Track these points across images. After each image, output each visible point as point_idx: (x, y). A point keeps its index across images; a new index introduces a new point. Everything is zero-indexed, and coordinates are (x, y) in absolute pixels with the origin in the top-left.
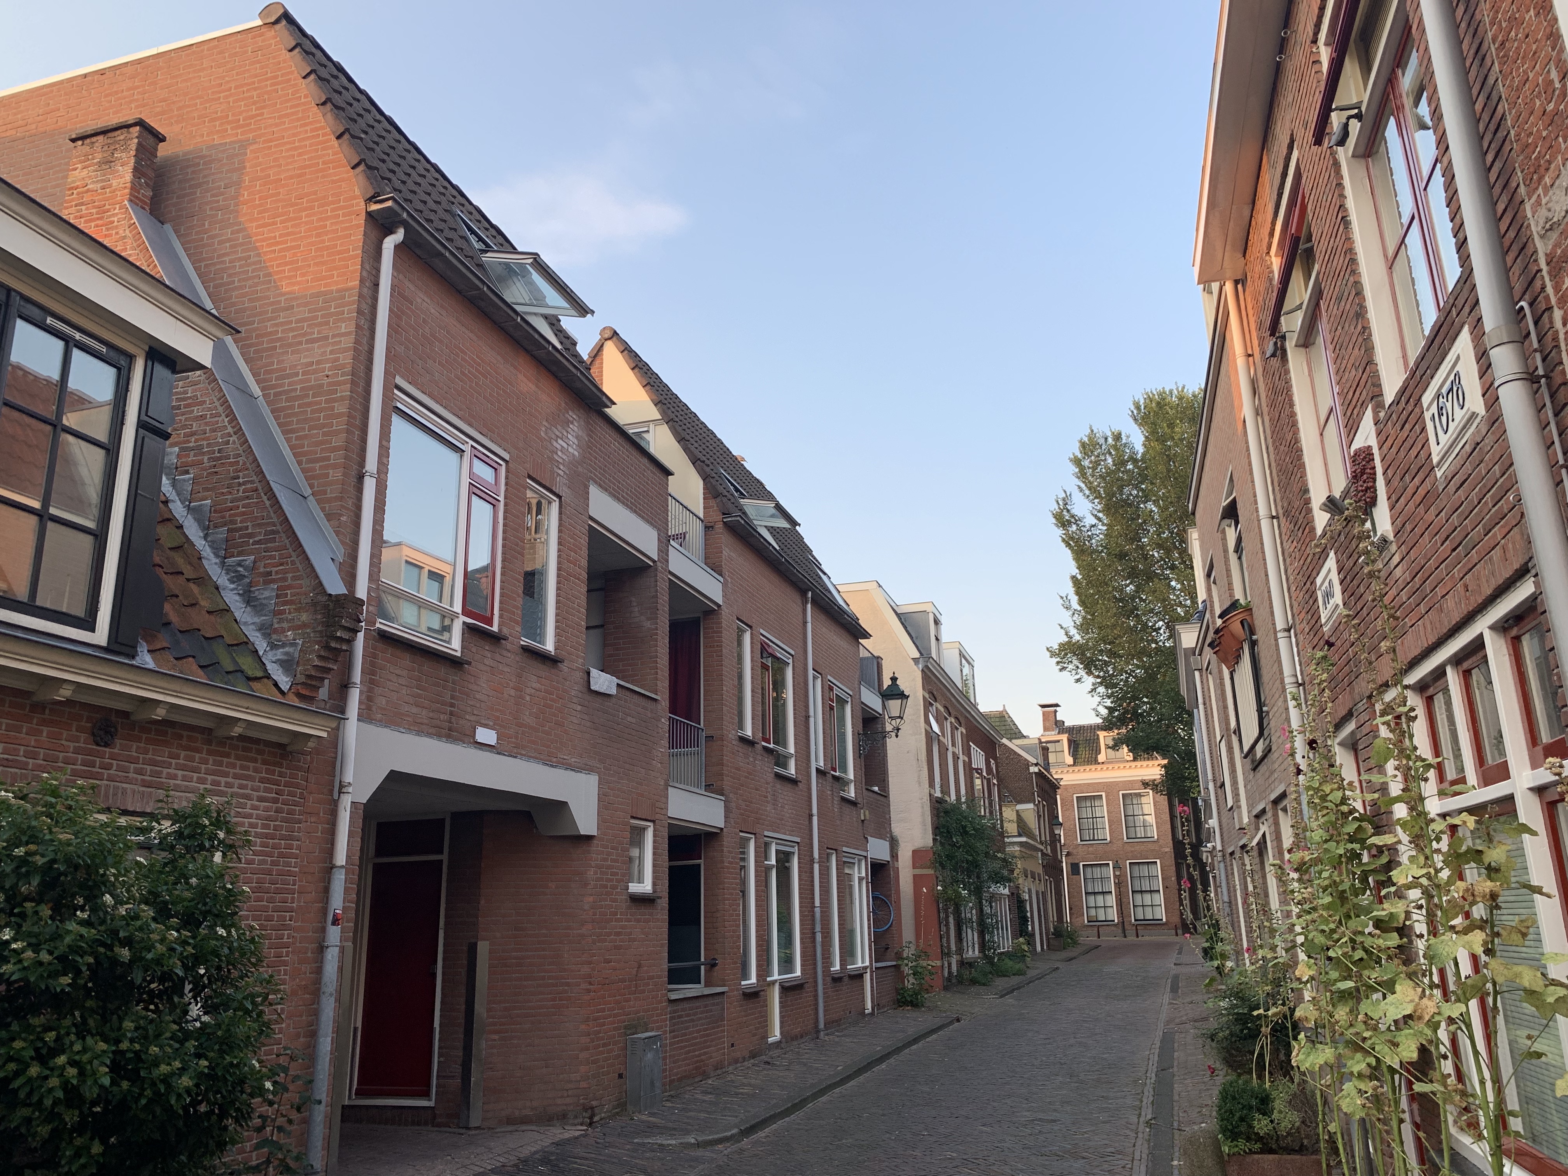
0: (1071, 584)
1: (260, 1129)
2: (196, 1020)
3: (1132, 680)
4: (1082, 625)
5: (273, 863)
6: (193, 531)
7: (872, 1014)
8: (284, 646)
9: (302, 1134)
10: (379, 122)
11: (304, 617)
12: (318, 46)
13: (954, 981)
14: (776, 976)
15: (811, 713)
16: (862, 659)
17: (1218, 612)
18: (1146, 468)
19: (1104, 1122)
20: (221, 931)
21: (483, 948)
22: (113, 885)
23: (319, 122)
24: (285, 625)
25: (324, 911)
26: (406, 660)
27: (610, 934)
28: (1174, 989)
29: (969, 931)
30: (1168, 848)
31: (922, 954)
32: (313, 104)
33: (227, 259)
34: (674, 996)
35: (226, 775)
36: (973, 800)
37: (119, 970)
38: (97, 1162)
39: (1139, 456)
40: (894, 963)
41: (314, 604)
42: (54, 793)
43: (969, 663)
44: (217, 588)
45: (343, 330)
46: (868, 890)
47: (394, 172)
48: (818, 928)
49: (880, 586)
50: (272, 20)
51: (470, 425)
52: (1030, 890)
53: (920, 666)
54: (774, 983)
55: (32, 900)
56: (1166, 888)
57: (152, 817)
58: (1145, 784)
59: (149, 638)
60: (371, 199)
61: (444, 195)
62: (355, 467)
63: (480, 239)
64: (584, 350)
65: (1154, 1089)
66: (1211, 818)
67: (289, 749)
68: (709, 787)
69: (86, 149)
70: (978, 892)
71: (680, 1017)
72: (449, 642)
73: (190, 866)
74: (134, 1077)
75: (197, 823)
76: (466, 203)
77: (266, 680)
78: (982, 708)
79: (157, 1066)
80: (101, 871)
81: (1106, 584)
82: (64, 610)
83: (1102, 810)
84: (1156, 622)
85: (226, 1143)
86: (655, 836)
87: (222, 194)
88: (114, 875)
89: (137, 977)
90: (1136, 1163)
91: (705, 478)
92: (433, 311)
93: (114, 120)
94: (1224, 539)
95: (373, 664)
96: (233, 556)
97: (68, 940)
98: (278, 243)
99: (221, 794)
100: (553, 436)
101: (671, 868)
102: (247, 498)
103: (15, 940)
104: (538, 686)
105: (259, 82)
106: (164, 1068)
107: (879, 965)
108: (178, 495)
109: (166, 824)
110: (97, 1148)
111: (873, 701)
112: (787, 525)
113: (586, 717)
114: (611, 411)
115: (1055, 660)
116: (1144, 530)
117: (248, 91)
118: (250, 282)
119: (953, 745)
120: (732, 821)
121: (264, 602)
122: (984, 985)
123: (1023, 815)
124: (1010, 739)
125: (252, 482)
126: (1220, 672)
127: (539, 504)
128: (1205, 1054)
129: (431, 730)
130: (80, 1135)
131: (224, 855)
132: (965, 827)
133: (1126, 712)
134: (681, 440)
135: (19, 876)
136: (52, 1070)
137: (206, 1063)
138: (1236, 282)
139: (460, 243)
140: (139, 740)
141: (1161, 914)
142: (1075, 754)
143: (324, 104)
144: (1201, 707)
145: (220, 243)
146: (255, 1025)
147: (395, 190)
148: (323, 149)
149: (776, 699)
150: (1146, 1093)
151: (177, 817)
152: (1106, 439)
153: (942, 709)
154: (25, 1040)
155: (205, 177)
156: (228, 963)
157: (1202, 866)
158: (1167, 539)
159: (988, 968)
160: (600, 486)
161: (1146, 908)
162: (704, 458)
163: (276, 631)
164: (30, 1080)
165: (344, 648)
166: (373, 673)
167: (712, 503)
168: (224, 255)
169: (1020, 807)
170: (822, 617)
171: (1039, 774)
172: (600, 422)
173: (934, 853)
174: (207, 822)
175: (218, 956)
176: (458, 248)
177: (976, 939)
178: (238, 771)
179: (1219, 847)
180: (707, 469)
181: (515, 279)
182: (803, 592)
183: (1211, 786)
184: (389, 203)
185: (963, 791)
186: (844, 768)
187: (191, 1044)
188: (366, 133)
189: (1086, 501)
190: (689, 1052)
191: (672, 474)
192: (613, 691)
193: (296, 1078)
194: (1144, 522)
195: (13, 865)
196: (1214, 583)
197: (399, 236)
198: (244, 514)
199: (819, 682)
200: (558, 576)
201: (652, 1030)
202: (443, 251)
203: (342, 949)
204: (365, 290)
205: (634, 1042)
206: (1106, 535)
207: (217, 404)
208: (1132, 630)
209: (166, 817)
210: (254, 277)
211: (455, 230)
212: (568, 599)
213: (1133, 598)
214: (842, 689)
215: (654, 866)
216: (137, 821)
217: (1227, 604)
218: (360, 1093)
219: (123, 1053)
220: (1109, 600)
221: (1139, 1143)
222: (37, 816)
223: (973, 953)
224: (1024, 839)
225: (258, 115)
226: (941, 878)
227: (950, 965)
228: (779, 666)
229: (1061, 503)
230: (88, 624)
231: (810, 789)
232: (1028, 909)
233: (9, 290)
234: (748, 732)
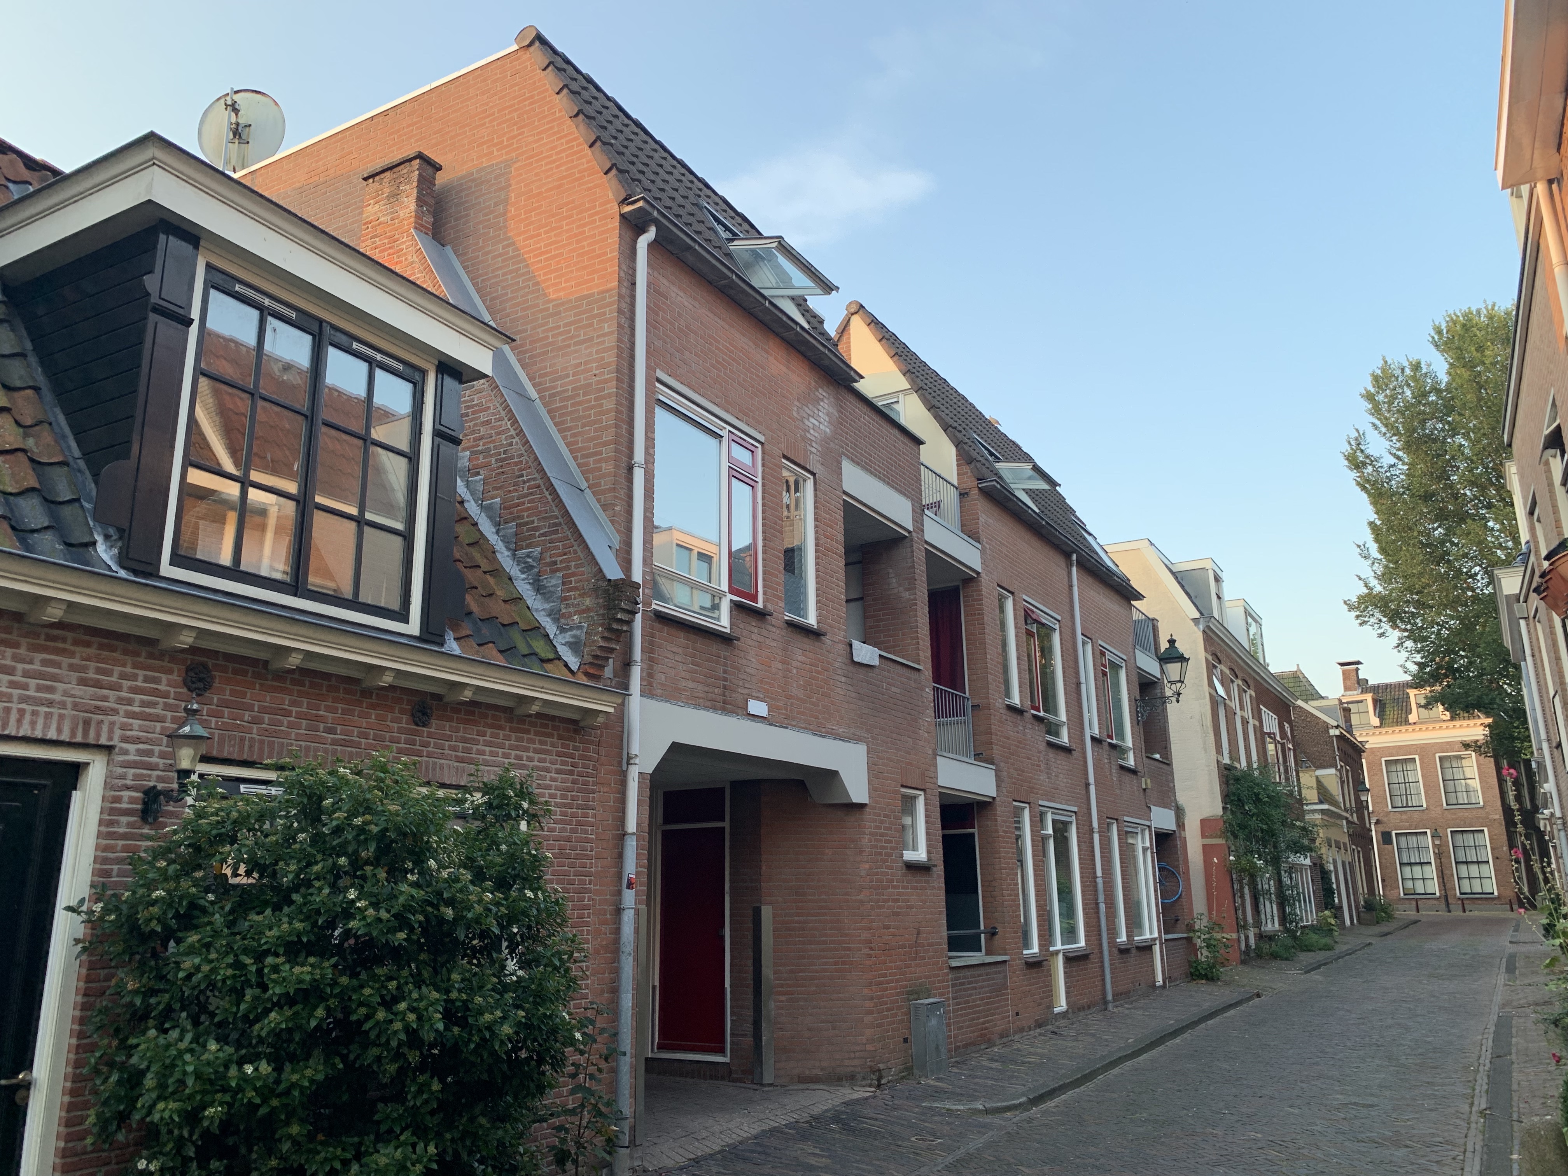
0: (1369, 531)
1: (574, 1076)
2: (512, 974)
3: (1445, 632)
4: (1383, 575)
5: (573, 831)
6: (486, 527)
7: (1164, 987)
8: (571, 629)
9: (611, 1083)
10: (627, 126)
11: (588, 602)
12: (568, 62)
13: (1252, 955)
14: (1059, 946)
15: (1083, 680)
16: (1135, 622)
17: (1544, 553)
18: (1452, 398)
19: (1431, 1110)
20: (529, 894)
21: (767, 912)
22: (436, 851)
23: (572, 133)
24: (571, 610)
25: (619, 875)
26: (681, 638)
27: (887, 901)
28: (1511, 969)
29: (1267, 903)
30: (1497, 814)
31: (1215, 926)
32: (567, 118)
33: (500, 272)
34: (954, 963)
35: (527, 750)
36: (1266, 766)
37: (446, 928)
38: (438, 1098)
39: (1443, 386)
40: (1185, 935)
41: (596, 589)
42: (383, 769)
43: (1256, 621)
44: (510, 579)
45: (606, 330)
46: (1153, 861)
47: (643, 173)
48: (1101, 898)
49: (1152, 544)
50: (527, 43)
51: (727, 411)
52: (1335, 861)
53: (1201, 627)
54: (1057, 953)
55: (372, 864)
56: (1496, 858)
57: (464, 789)
58: (1466, 746)
59: (455, 627)
60: (625, 201)
61: (691, 189)
62: (625, 459)
63: (727, 228)
64: (831, 328)
65: (1488, 1076)
66: (1547, 781)
67: (582, 724)
68: (978, 756)
69: (376, 185)
70: (1275, 861)
71: (962, 984)
72: (718, 619)
73: (500, 834)
74: (463, 1023)
75: (504, 795)
76: (712, 195)
77: (557, 662)
78: (1273, 669)
79: (482, 1014)
80: (426, 839)
81: (1410, 529)
82: (383, 605)
83: (1417, 774)
84: (1471, 568)
85: (544, 1087)
86: (926, 804)
87: (492, 212)
88: (436, 842)
89: (461, 934)
90: (1469, 1155)
91: (958, 444)
92: (686, 304)
93: (397, 157)
94: (1548, 471)
95: (652, 643)
96: (522, 549)
97: (401, 899)
98: (542, 254)
99: (522, 767)
100: (805, 415)
101: (944, 836)
102: (531, 494)
103: (359, 899)
104: (801, 658)
105: (519, 102)
106: (488, 1017)
107: (1170, 936)
108: (472, 494)
109: (478, 795)
110: (436, 1086)
111: (1151, 666)
112: (1047, 487)
113: (850, 688)
114: (860, 386)
115: (1354, 614)
116: (1452, 467)
117: (510, 113)
118: (521, 293)
119: (1242, 708)
120: (1004, 790)
121: (552, 589)
122: (1287, 959)
123: (1323, 780)
124: (1306, 701)
125: (535, 479)
126: (1551, 620)
127: (797, 483)
128: (1548, 1040)
129: (708, 704)
130: (421, 1074)
131: (528, 823)
132: (1259, 794)
133: (1439, 667)
134: (931, 408)
135: (359, 843)
136: (395, 1014)
137: (523, 1014)
138: (1550, 182)
139: (708, 234)
140: (450, 719)
141: (1492, 886)
142: (1381, 715)
143: (576, 115)
144: (1529, 659)
145: (494, 258)
146: (563, 981)
147: (645, 190)
148: (578, 159)
149: (1044, 667)
150: (1479, 1081)
151: (486, 789)
152: (1403, 370)
153: (1228, 672)
154: (372, 988)
155: (476, 198)
156: (537, 923)
157: (1541, 834)
158: (1480, 475)
159: (1290, 942)
160: (853, 460)
161: (1473, 881)
162: (956, 424)
163: (563, 616)
164: (378, 1023)
165: (625, 628)
166: (651, 651)
167: (966, 469)
168: (497, 269)
169: (1319, 772)
170: (1090, 580)
171: (1341, 737)
172: (851, 398)
173: (1225, 822)
174: (512, 794)
175: (528, 916)
176: (706, 240)
177: (1275, 911)
178: (537, 746)
179: (1558, 814)
180: (959, 435)
181: (761, 264)
182: (1067, 555)
183: (1545, 746)
184: (641, 204)
185: (1254, 757)
186: (1121, 736)
187: (509, 996)
188: (615, 138)
189: (1383, 439)
190: (973, 1019)
191: (922, 443)
192: (876, 662)
193: (603, 1030)
194: (1453, 458)
195: (354, 833)
196: (1539, 520)
197: (651, 234)
198: (529, 509)
199: (1089, 647)
200: (817, 551)
201: (934, 996)
202: (692, 244)
203: (637, 912)
204: (624, 290)
205: (917, 1007)
206: (1407, 475)
207: (500, 409)
208: (1442, 577)
209: (478, 789)
210: (525, 287)
211: (703, 222)
212: (826, 573)
213: (1442, 543)
214: (1114, 653)
215: (927, 834)
216: (453, 793)
217: (1554, 544)
218: (661, 1047)
219: (453, 1002)
220: (1414, 545)
221: (1472, 1133)
222: (370, 789)
223: (1272, 926)
224: (1325, 807)
225: (519, 134)
226: (1233, 848)
227: (1247, 938)
228: (1045, 631)
229: (1353, 443)
230: (403, 617)
231: (1085, 758)
232: (1334, 880)
233: (321, 321)
234: (1016, 700)
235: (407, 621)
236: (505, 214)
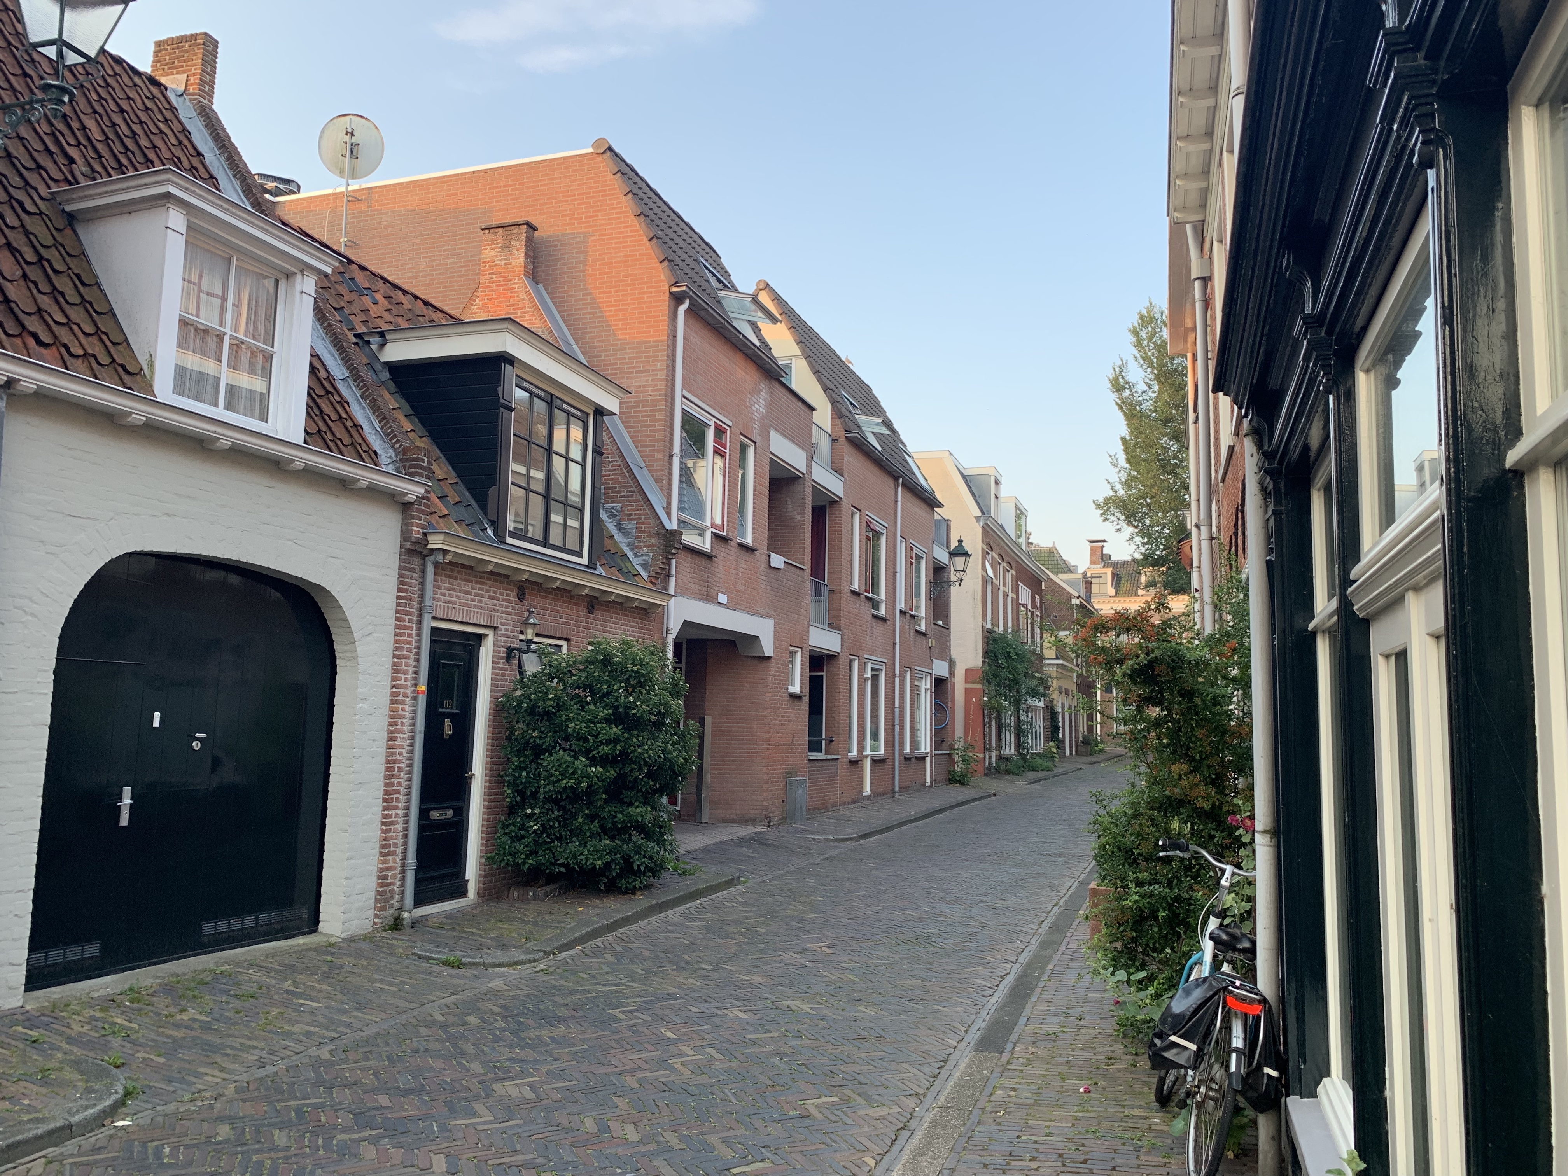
4: (1126, 481)
7: (931, 786)
11: (653, 540)
13: (993, 770)
14: (868, 752)
15: (898, 569)
16: (935, 522)
21: (708, 720)
24: (642, 544)
27: (778, 717)
29: (1008, 733)
31: (969, 747)
32: (631, 215)
33: (581, 312)
34: (811, 758)
36: (1017, 631)
40: (948, 752)
41: (658, 534)
43: (1023, 515)
45: (659, 367)
46: (931, 698)
48: (897, 722)
49: (951, 454)
50: (601, 150)
51: (715, 409)
52: (1063, 705)
53: (981, 524)
54: (867, 756)
59: (599, 559)
60: (673, 285)
62: (668, 450)
68: (830, 625)
69: (491, 236)
70: (1017, 703)
71: (814, 770)
72: (705, 545)
77: (639, 576)
82: (574, 549)
86: (802, 657)
87: (574, 268)
91: (833, 403)
93: (510, 220)
95: (677, 562)
96: (609, 503)
98: (613, 306)
100: (753, 403)
101: (811, 677)
104: (744, 566)
105: (594, 192)
107: (937, 752)
111: (942, 556)
113: (768, 584)
115: (1099, 512)
117: (587, 198)
118: (596, 330)
119: (1004, 585)
120: (845, 648)
121: (629, 530)
122: (1017, 775)
123: (1062, 640)
124: (1057, 574)
125: (617, 461)
132: (1010, 652)
139: (707, 287)
142: (1117, 587)
143: (639, 215)
145: (576, 301)
147: (687, 278)
149: (874, 561)
153: (996, 557)
155: (562, 254)
159: (1021, 763)
160: (776, 429)
163: (636, 547)
166: (679, 568)
167: (838, 421)
168: (579, 309)
169: (1060, 634)
170: (909, 495)
171: (1082, 606)
172: (777, 385)
173: (983, 672)
177: (1013, 739)
180: (834, 394)
182: (896, 479)
184: (683, 288)
185: (1010, 624)
186: (918, 609)
190: (819, 793)
191: (814, 408)
192: (782, 566)
197: (687, 304)
198: (613, 479)
199: (904, 544)
200: (754, 495)
201: (800, 776)
202: (706, 307)
204: (669, 341)
205: (791, 782)
206: (1155, 401)
210: (600, 326)
211: (703, 277)
214: (920, 549)
215: (801, 675)
223: (1009, 750)
224: (1060, 662)
225: (594, 216)
226: (987, 691)
227: (990, 758)
228: (877, 535)
229: (1117, 370)
230: (580, 554)
231: (894, 625)
232: (1060, 719)
233: (552, 395)
234: (856, 586)
235: (582, 557)
236: (584, 271)
